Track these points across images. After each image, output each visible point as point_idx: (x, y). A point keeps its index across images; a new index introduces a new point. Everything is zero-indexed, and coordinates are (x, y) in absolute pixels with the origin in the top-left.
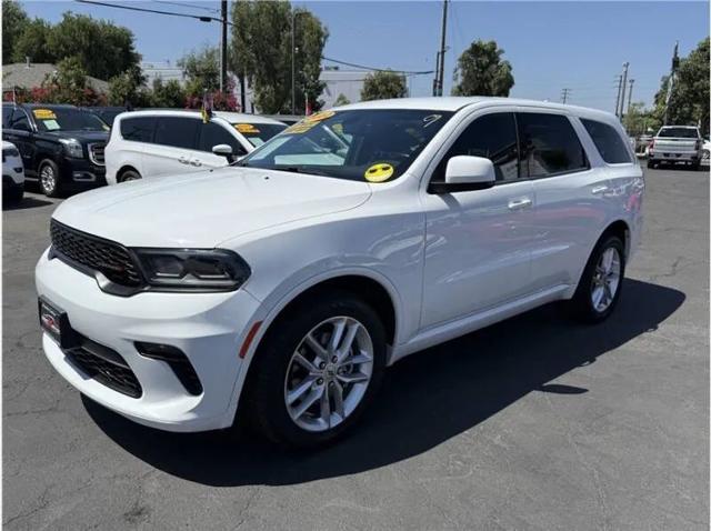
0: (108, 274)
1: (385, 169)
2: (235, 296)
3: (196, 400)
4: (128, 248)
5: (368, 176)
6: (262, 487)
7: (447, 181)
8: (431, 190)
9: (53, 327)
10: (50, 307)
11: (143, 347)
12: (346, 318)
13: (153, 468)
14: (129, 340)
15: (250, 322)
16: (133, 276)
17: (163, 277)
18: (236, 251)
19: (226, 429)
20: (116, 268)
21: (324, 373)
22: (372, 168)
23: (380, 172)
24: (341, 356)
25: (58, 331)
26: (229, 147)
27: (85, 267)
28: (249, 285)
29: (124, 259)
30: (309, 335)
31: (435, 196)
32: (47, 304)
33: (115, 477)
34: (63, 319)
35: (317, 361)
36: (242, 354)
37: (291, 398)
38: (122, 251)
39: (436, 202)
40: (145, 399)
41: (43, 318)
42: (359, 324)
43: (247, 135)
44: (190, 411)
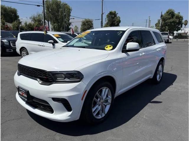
0: (41, 79)
1: (110, 47)
2: (80, 83)
3: (70, 113)
4: (48, 72)
5: (106, 48)
6: (88, 135)
7: (127, 49)
8: (123, 52)
9: (24, 95)
10: (23, 89)
11: (54, 99)
12: (105, 87)
13: (56, 133)
14: (50, 97)
15: (84, 91)
16: (50, 79)
17: (59, 79)
18: (80, 71)
19: (78, 120)
20: (45, 77)
21: (100, 103)
22: (106, 46)
23: (109, 47)
24: (104, 97)
25: (26, 96)
26: (53, 41)
27: (34, 77)
28: (83, 80)
29: (47, 75)
30: (97, 93)
31: (124, 53)
32: (21, 89)
33: (46, 136)
34: (27, 93)
35: (99, 99)
36: (82, 100)
37: (93, 110)
38: (47, 73)
39: (124, 55)
40: (55, 114)
41: (20, 92)
42: (108, 89)
43: (57, 38)
44: (69, 116)
